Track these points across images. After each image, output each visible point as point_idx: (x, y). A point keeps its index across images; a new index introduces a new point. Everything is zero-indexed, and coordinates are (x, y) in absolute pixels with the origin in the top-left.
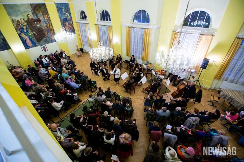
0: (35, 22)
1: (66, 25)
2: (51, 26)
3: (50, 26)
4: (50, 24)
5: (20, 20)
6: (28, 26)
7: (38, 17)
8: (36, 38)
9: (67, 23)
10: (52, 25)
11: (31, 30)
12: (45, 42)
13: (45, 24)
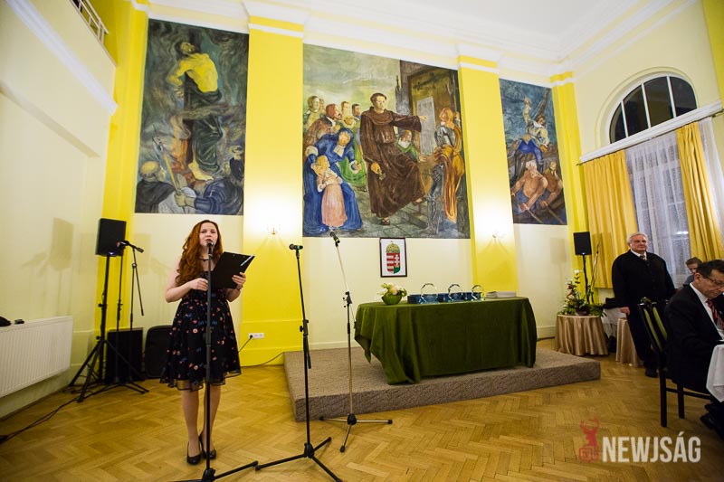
0: (396, 129)
1: (525, 169)
2: (457, 159)
3: (452, 156)
4: (457, 151)
5: (338, 108)
6: (358, 137)
7: (412, 112)
8: (373, 197)
9: (532, 164)
10: (462, 154)
11: (367, 153)
12: (411, 224)
13: (435, 146)
